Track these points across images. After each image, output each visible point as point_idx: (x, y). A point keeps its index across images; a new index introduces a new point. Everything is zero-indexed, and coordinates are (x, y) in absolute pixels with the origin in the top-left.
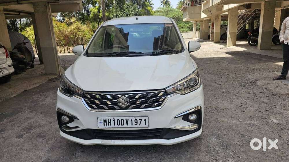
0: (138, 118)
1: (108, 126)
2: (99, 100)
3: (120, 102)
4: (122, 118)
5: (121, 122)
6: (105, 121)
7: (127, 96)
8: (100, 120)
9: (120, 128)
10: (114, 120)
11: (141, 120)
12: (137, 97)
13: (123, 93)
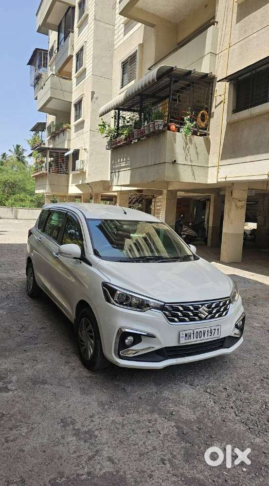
0: (213, 328)
1: (188, 341)
2: (181, 311)
3: (201, 313)
4: (201, 330)
5: (199, 334)
6: (186, 335)
7: (206, 305)
8: (183, 334)
9: (199, 341)
10: (193, 333)
11: (215, 329)
12: (213, 306)
13: (203, 303)
